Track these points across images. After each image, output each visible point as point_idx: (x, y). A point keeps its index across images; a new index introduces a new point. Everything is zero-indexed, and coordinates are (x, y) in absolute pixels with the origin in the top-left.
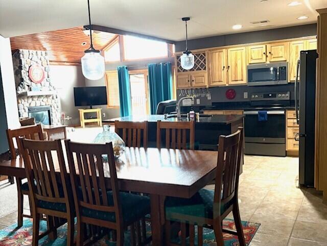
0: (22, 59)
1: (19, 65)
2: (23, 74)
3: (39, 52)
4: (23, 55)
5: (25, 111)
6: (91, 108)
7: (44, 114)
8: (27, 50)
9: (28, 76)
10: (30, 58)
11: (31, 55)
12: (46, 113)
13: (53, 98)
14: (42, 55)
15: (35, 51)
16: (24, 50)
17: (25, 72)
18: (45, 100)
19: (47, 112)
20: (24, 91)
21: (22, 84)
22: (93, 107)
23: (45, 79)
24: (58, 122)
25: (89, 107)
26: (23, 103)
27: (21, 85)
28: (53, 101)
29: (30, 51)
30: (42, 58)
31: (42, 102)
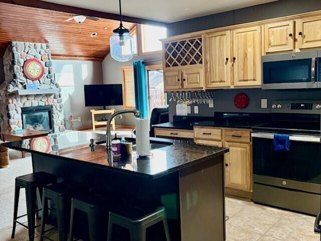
0: (15, 52)
1: (12, 59)
2: (15, 69)
3: (38, 45)
4: (16, 48)
5: (17, 113)
6: (105, 109)
7: (43, 116)
8: (23, 43)
9: (23, 72)
10: (26, 51)
11: (27, 47)
12: (45, 115)
13: (55, 98)
14: (42, 48)
15: (33, 44)
16: (18, 42)
17: (19, 67)
18: (45, 100)
19: (47, 113)
20: (16, 89)
21: (14, 82)
22: (107, 107)
23: (45, 76)
24: (61, 124)
26: (14, 103)
27: (12, 83)
28: (55, 101)
29: (26, 43)
30: (43, 51)
31: (40, 102)
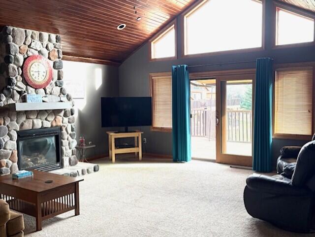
0: (12, 43)
1: (5, 54)
2: (11, 70)
3: (46, 35)
4: (13, 37)
5: (11, 139)
6: (126, 131)
7: (48, 143)
8: (23, 30)
9: (22, 75)
10: (28, 43)
11: (29, 38)
12: (51, 141)
13: (65, 115)
14: (50, 40)
15: (37, 33)
16: (16, 28)
17: (16, 67)
18: (51, 118)
19: (53, 139)
20: (11, 101)
21: (9, 90)
23: (53, 82)
24: (73, 154)
25: (123, 128)
26: (7, 123)
27: (5, 91)
28: (66, 120)
29: (28, 30)
30: (51, 46)
31: (45, 122)
